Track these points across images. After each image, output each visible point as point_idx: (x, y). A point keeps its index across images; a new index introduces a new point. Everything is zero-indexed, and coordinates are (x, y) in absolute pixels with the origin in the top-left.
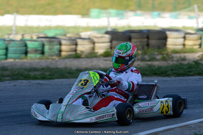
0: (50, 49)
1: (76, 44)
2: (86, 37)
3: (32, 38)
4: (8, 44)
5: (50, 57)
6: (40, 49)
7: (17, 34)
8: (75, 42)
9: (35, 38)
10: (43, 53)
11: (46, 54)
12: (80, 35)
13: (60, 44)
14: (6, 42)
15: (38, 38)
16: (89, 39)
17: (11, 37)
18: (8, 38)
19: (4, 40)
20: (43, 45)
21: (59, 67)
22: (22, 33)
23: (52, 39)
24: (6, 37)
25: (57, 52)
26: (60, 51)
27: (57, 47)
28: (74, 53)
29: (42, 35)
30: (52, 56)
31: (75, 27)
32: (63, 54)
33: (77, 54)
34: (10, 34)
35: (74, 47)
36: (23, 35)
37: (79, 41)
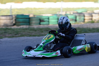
0: (80, 19)
1: (92, 16)
2: (97, 12)
3: (70, 13)
4: (59, 17)
5: (79, 23)
6: (75, 19)
7: (63, 11)
8: (91, 15)
9: (72, 13)
10: (76, 21)
11: (78, 21)
12: (94, 12)
13: (84, 16)
14: (58, 16)
15: (74, 13)
16: (98, 13)
17: (60, 13)
18: (59, 13)
19: (57, 15)
20: (76, 17)
21: (84, 27)
22: (66, 11)
23: (80, 14)
24: (58, 13)
25: (83, 20)
26: (84, 20)
27: (83, 18)
28: (91, 20)
29: (75, 12)
30: (80, 22)
31: (92, 8)
32: (86, 21)
33: (92, 21)
34: (59, 12)
35: (91, 17)
36: (66, 12)
37: (93, 15)
